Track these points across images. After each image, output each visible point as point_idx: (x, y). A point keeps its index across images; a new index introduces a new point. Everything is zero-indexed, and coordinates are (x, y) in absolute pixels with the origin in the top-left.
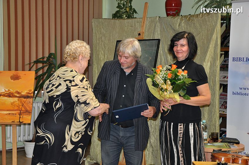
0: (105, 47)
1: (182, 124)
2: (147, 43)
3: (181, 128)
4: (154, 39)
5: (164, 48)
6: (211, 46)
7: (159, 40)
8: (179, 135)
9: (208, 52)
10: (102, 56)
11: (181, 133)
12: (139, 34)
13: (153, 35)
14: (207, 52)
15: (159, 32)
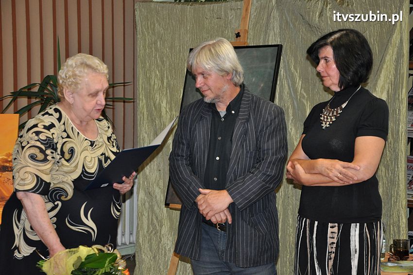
0: (163, 62)
1: (336, 224)
2: (255, 52)
3: (333, 231)
4: (266, 44)
5: (288, 63)
6: (388, 58)
7: (279, 47)
8: (329, 249)
9: (383, 71)
10: (156, 82)
11: (333, 243)
12: (238, 35)
13: (265, 35)
14: (381, 72)
15: (277, 30)
